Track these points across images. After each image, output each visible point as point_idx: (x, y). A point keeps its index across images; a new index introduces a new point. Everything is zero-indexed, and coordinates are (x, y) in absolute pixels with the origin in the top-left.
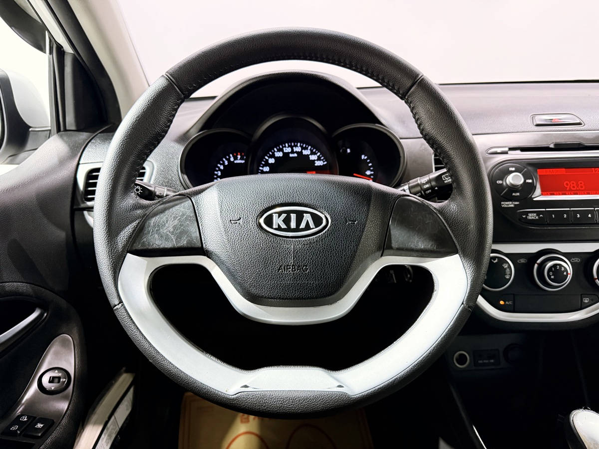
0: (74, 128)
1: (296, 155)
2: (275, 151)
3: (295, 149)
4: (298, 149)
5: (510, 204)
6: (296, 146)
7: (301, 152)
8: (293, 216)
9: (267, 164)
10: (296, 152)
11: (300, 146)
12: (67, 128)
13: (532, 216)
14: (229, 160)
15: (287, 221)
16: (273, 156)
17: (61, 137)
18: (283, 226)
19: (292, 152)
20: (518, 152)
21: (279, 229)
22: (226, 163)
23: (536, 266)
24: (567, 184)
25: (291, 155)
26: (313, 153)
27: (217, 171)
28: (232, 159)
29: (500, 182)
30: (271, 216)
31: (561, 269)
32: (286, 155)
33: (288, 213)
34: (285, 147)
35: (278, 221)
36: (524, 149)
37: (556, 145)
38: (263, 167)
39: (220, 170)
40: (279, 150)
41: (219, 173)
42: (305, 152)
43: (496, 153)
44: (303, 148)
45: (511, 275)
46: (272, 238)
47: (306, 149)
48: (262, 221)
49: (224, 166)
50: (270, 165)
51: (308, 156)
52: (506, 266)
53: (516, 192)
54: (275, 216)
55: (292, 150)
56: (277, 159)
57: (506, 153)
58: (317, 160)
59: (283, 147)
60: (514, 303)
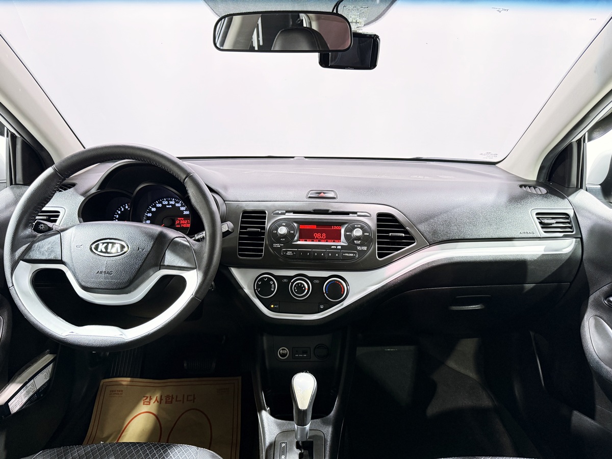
0: (22, 183)
1: (171, 206)
2: (156, 203)
3: (171, 203)
4: (173, 203)
5: (278, 245)
6: (171, 200)
7: (175, 204)
8: (110, 245)
9: (150, 211)
10: (171, 205)
11: (174, 200)
12: (17, 183)
13: (289, 253)
14: (124, 208)
15: (106, 248)
16: (155, 206)
17: (12, 189)
18: (104, 250)
19: (169, 204)
20: (292, 214)
21: (101, 251)
22: (123, 209)
23: (291, 283)
24: (316, 235)
25: (167, 206)
26: (182, 206)
27: (116, 215)
28: (127, 207)
29: (276, 232)
30: (98, 244)
31: (301, 285)
32: (164, 206)
33: (108, 243)
34: (164, 201)
35: (102, 247)
36: (295, 212)
37: (314, 210)
38: (147, 213)
39: (118, 214)
40: (159, 203)
41: (117, 216)
42: (177, 205)
43: (278, 214)
44: (176, 202)
45: (275, 288)
46: (97, 256)
47: (178, 202)
48: (93, 246)
49: (121, 211)
50: (152, 212)
51: (179, 207)
52: (271, 283)
53: (283, 238)
54: (101, 245)
55: (169, 203)
56: (157, 208)
57: (284, 214)
58: (185, 211)
59: (162, 201)
60: (279, 306)
